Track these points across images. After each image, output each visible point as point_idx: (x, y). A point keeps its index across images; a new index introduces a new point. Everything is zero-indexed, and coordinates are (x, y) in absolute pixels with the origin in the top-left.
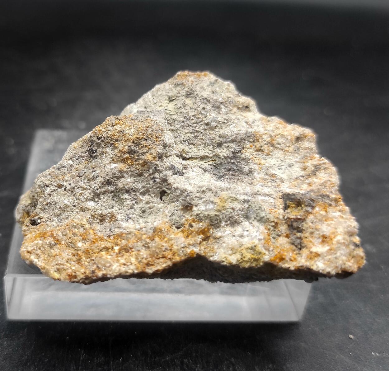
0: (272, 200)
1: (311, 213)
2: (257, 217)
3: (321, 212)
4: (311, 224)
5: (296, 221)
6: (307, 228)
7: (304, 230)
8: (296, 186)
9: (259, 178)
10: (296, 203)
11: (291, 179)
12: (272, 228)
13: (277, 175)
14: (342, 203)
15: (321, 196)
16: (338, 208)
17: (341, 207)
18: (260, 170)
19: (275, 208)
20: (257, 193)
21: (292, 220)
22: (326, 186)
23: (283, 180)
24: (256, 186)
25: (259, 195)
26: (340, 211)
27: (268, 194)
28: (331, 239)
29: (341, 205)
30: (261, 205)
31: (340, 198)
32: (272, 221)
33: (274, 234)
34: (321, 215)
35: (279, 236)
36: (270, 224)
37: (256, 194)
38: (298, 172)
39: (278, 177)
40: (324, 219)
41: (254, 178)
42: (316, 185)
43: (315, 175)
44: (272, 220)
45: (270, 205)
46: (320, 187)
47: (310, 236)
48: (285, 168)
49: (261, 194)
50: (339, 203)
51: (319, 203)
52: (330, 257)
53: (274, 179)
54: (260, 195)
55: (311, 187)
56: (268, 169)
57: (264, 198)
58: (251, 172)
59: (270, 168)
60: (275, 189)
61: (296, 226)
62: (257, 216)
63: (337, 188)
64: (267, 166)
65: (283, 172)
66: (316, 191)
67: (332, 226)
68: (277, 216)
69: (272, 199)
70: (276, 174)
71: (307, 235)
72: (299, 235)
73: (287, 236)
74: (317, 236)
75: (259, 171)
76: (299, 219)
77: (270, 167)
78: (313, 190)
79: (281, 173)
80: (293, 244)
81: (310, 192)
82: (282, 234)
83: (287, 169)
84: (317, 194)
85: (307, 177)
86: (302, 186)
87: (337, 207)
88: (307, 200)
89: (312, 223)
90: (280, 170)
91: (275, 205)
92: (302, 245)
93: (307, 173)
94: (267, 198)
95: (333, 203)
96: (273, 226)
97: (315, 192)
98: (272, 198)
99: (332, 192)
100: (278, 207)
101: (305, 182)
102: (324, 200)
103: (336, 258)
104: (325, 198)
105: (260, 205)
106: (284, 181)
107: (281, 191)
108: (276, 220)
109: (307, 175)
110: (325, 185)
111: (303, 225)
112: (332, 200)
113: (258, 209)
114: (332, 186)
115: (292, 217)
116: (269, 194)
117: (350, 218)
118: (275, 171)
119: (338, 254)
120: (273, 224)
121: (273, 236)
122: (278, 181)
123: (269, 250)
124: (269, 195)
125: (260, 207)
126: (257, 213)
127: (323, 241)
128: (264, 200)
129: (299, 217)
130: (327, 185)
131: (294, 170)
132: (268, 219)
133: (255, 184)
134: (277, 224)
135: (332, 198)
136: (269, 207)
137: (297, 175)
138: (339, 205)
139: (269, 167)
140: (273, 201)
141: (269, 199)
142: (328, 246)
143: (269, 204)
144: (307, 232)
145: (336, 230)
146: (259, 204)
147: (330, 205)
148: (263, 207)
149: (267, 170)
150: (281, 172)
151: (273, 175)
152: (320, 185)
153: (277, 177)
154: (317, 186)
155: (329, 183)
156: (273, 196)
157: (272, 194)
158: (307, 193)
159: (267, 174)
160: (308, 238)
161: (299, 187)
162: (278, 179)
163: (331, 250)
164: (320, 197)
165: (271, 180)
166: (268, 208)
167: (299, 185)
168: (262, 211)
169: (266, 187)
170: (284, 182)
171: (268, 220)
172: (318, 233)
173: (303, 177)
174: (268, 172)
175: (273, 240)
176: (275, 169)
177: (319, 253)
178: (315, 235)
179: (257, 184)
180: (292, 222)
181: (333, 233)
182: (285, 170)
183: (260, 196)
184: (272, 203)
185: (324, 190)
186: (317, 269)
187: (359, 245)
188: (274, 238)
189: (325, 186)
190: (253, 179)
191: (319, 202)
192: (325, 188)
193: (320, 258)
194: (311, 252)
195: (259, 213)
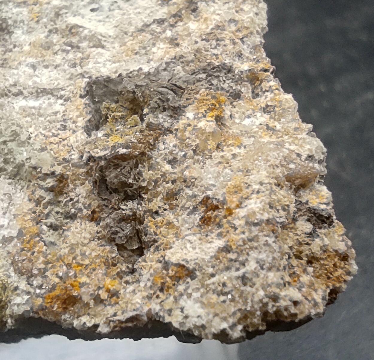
0: (58, 106)
1: (169, 131)
2: (6, 167)
3: (202, 124)
4: (167, 167)
5: (116, 166)
6: (156, 182)
7: (146, 189)
8: (136, 53)
9: (30, 44)
10: (127, 104)
11: (126, 33)
12: (48, 197)
13: (81, 29)
14: (274, 83)
15: (204, 70)
16: (262, 101)
17: (269, 95)
18: (36, 19)
19: (65, 128)
20: (10, 91)
21: (103, 163)
22: (223, 40)
23: (100, 40)
24: (17, 68)
25: (16, 95)
26: (266, 110)
27: (47, 87)
28: (230, 212)
29: (270, 90)
30: (18, 125)
31: (266, 71)
32: (46, 175)
33: (57, 213)
34: (202, 131)
35: (72, 217)
36: (42, 183)
37: (6, 95)
38: (148, 11)
39: (86, 32)
40: (211, 144)
41: (15, 46)
42: (194, 38)
43: (194, 10)
44: (46, 170)
45: (49, 121)
46: (201, 44)
47: (167, 207)
48: (112, 5)
49: (25, 92)
50: (263, 85)
51: (198, 96)
52: (224, 277)
53: (75, 40)
54: (20, 93)
55: (178, 49)
56: (57, 15)
57: (32, 103)
58: (6, 31)
59: (64, 11)
60: (73, 70)
61: (115, 181)
62: (6, 161)
63: (258, 40)
64: (55, 7)
65: (105, 16)
66: (191, 57)
67: (236, 164)
68: (64, 155)
69: (61, 101)
70: (81, 27)
71: (157, 203)
72: (128, 207)
73: (93, 218)
74: (190, 204)
75: (33, 24)
76: (124, 158)
77: (66, 7)
78: (181, 57)
79: (100, 21)
80: (111, 240)
81: (174, 63)
82: (80, 210)
83: (119, 7)
84: (192, 66)
85: (172, 21)
86: (154, 50)
87: (259, 99)
88: (161, 89)
89: (173, 162)
90: (95, 13)
91: (64, 120)
92: (145, 239)
93: (173, 10)
94: (43, 102)
95: (246, 90)
96: (51, 190)
97: (188, 63)
98: (61, 97)
99: (240, 55)
100: (73, 126)
101: (164, 36)
102: (215, 82)
103: (244, 279)
104: (218, 77)
105: (14, 128)
106: (105, 44)
107: (87, 73)
108: (59, 170)
109: (174, 16)
110: (219, 36)
111: (140, 173)
112: (239, 80)
113: (8, 139)
114: (241, 35)
115: (102, 154)
116: (52, 87)
117: (296, 129)
118: (79, 18)
119: (252, 266)
120: (50, 182)
121: (51, 220)
122: (84, 45)
123: (29, 276)
124: (51, 90)
125: (15, 135)
126: (7, 154)
127: (205, 221)
128: (34, 108)
129: (122, 151)
130: (227, 35)
131: (138, 8)
132: (35, 168)
133: (16, 63)
134: (62, 179)
135: (242, 72)
136: (45, 129)
137: (146, 20)
138: (264, 92)
139: (61, 9)
140: (61, 109)
141: (50, 105)
142: (220, 235)
143: (48, 118)
144: (156, 195)
145: (246, 179)
146: (13, 124)
147: (237, 96)
148: (24, 130)
149: (58, 18)
150: (101, 18)
151: (72, 30)
152: (204, 37)
153: (83, 35)
154: (196, 42)
155: (233, 28)
156: (62, 93)
157: (60, 86)
158: (165, 70)
159: (56, 31)
160: (160, 215)
161: (146, 54)
162: (85, 38)
163: (227, 249)
164: (204, 76)
165: (66, 44)
166: (43, 132)
167: (144, 48)
168: (22, 144)
169: (46, 67)
170: (103, 47)
171: (34, 173)
172: (190, 193)
173: (161, 22)
174: (60, 24)
175: (50, 236)
176: (82, 11)
177: (191, 266)
178: (182, 201)
179: (20, 64)
180: (101, 169)
181: (237, 189)
182: (113, 10)
183: (20, 98)
184: (56, 113)
185: (215, 51)
186: (182, 324)
187: (329, 217)
188: (53, 227)
189: (217, 40)
190: (11, 51)
191: (197, 93)
192: (218, 44)
193: (194, 284)
194: (166, 265)
195: (10, 152)
